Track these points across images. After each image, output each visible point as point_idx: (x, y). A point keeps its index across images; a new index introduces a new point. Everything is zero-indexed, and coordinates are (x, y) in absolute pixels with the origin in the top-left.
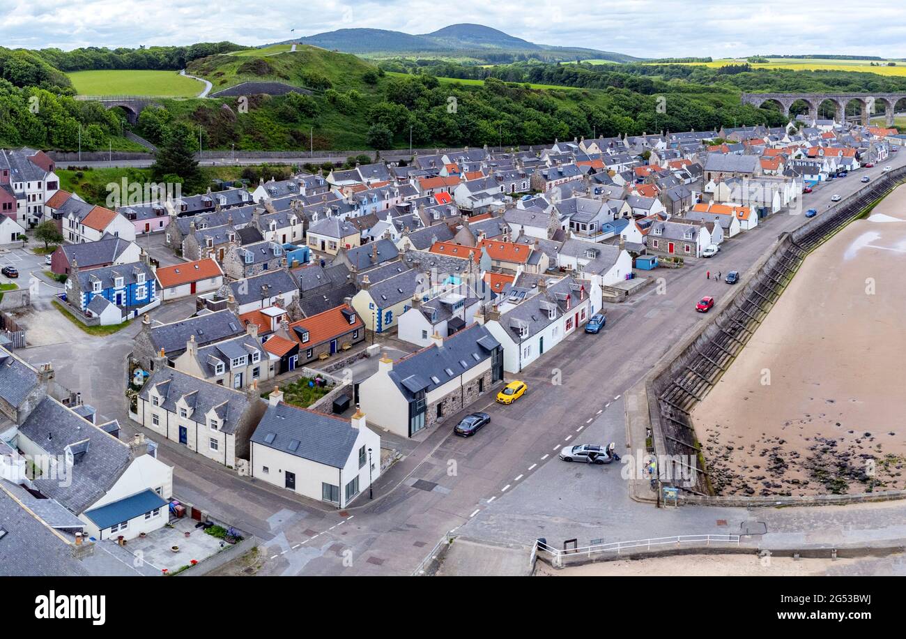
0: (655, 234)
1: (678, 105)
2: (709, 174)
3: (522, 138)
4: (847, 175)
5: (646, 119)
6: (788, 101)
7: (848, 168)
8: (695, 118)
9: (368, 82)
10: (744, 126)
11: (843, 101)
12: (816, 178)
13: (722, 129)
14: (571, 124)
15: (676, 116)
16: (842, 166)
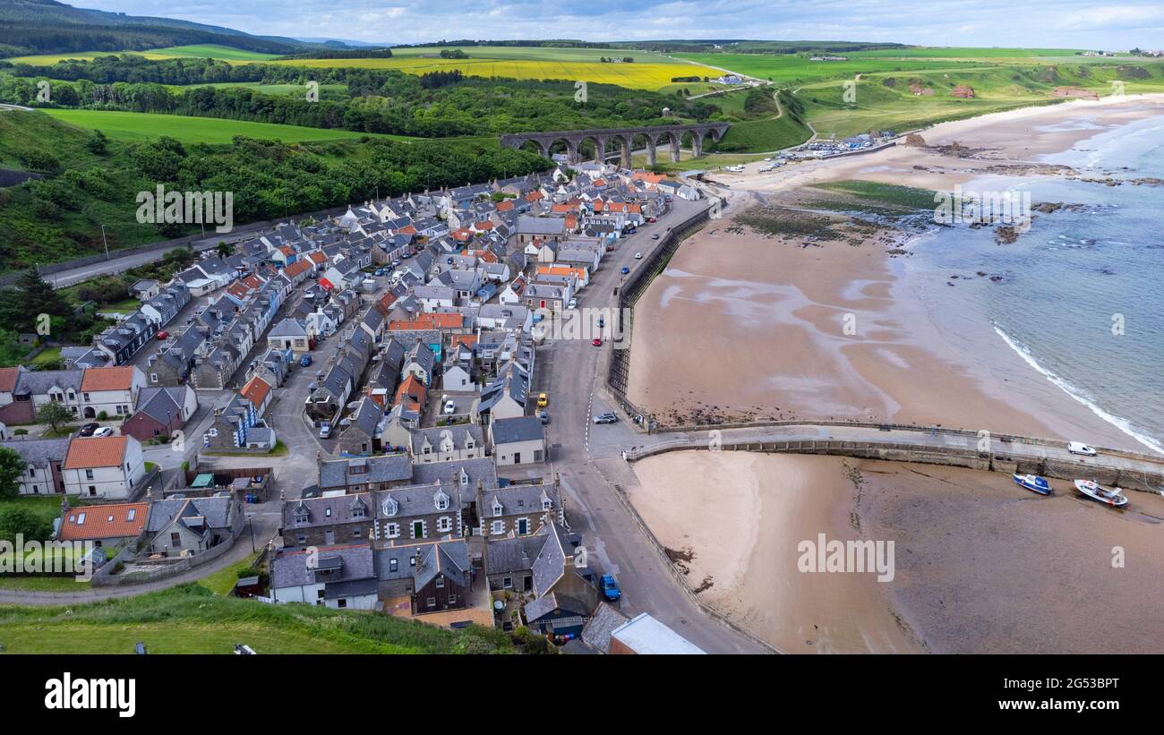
0: (528, 294)
1: (443, 155)
2: (522, 237)
3: (306, 205)
4: (637, 230)
5: (417, 173)
6: (547, 142)
7: (636, 224)
8: (464, 169)
9: (95, 153)
10: (515, 176)
11: (603, 138)
12: (611, 235)
13: (495, 181)
14: (350, 185)
15: (445, 167)
16: (629, 222)
